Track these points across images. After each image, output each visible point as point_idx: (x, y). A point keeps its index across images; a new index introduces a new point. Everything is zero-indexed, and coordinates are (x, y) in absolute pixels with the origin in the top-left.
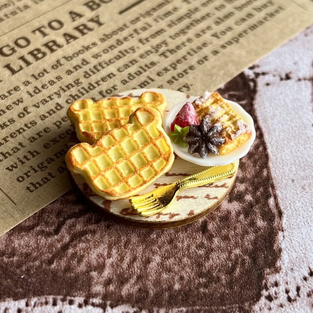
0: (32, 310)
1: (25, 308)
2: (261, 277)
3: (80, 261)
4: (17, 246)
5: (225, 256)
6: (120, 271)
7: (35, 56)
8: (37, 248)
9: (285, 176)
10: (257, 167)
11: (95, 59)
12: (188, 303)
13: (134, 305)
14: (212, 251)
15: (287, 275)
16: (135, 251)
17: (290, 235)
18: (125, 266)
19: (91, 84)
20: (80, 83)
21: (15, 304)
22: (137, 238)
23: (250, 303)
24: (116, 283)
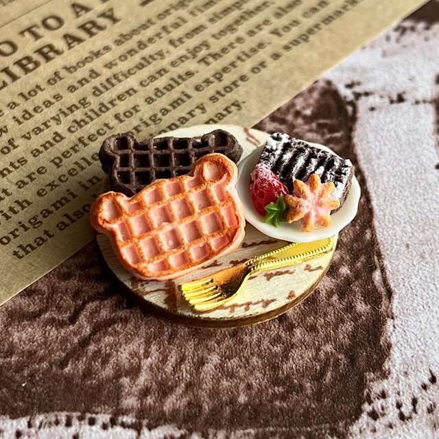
0: (36, 432)
1: (27, 430)
2: (362, 384)
3: (105, 362)
4: (16, 340)
5: (310, 355)
6: (161, 376)
7: (23, 67)
8: (45, 343)
9: (396, 240)
10: (357, 227)
11: (108, 70)
12: (258, 422)
13: (181, 425)
14: (292, 348)
15: (399, 382)
16: (184, 347)
17: (403, 324)
18: (169, 369)
20: (87, 103)
21: (12, 425)
22: (186, 330)
23: (346, 422)
24: (157, 393)
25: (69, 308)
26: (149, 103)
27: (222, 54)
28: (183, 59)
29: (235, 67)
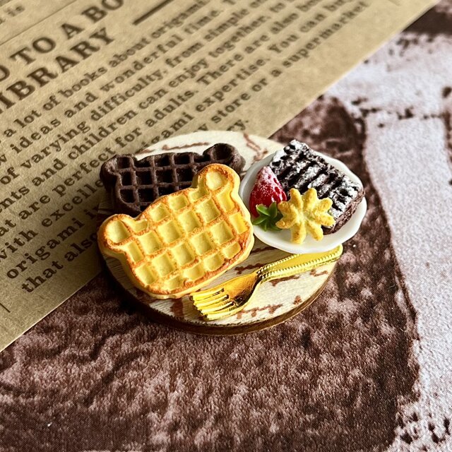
2: (393, 408)
3: (131, 397)
4: (37, 379)
5: (339, 380)
6: (190, 410)
7: (17, 92)
8: (68, 381)
9: (416, 259)
10: (376, 248)
11: (105, 92)
14: (320, 374)
15: (429, 404)
16: (210, 379)
17: (429, 344)
18: (196, 402)
19: (102, 129)
20: (86, 128)
22: (211, 360)
23: (380, 447)
24: (186, 427)
25: (88, 344)
26: (150, 125)
27: (221, 73)
28: (181, 78)
29: (235, 85)
